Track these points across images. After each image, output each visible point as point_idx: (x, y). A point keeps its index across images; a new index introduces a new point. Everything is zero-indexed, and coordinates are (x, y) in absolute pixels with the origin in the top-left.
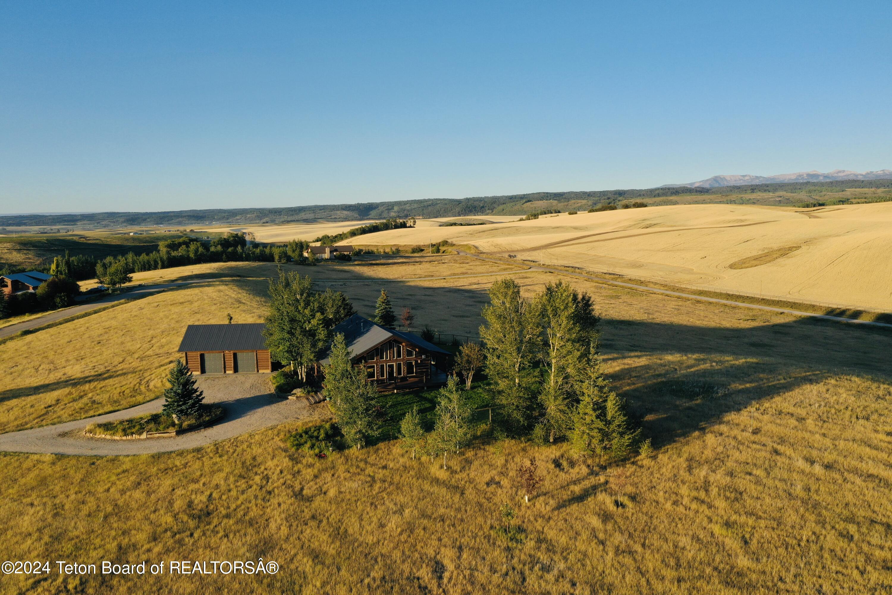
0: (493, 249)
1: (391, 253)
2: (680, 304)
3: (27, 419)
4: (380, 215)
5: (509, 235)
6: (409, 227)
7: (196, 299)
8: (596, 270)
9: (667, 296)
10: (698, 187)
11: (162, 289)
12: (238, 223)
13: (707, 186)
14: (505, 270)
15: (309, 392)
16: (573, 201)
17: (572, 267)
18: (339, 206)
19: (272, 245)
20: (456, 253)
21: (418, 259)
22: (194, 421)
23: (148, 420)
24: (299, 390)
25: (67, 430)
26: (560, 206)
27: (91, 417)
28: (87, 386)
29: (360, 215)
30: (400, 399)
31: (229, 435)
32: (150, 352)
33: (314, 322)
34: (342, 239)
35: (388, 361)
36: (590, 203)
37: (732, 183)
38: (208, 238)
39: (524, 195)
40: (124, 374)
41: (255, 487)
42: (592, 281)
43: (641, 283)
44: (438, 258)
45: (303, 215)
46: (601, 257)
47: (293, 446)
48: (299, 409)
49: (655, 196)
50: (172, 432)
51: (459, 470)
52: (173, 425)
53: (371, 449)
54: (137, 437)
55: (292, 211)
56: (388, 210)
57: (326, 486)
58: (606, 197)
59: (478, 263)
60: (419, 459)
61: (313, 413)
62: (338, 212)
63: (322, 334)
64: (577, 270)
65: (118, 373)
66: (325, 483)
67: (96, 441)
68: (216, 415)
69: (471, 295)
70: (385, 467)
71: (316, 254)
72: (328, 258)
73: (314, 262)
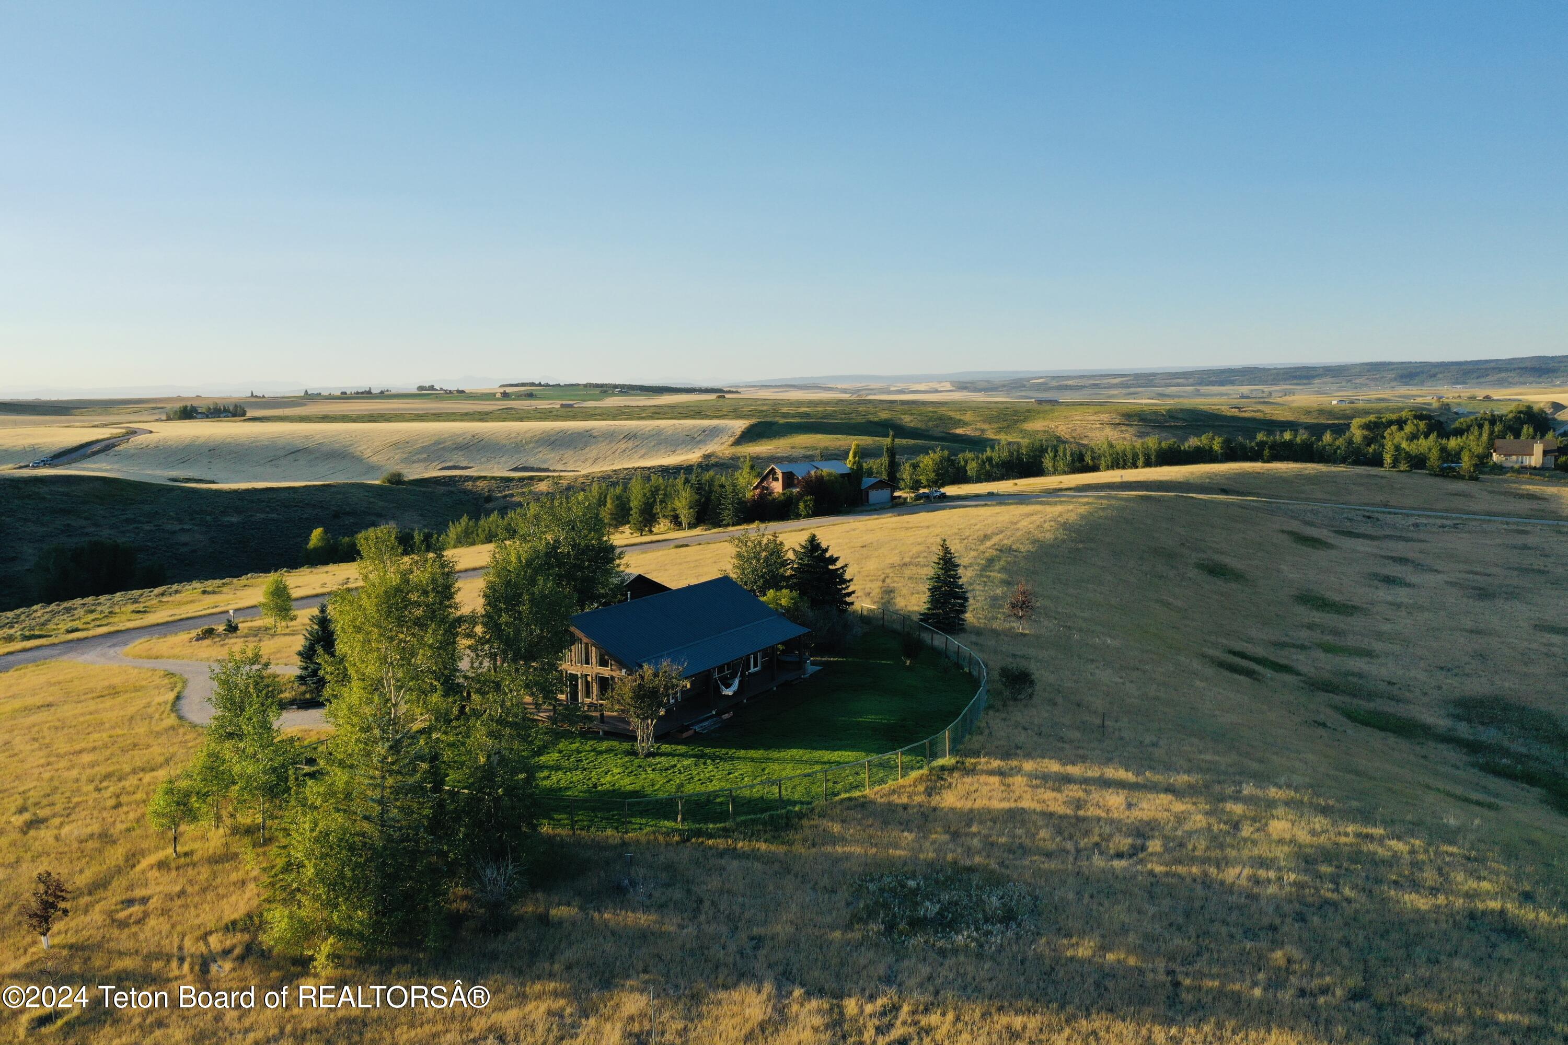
35: (569, 668)
71: (1507, 455)
72: (1538, 466)
73: (1474, 472)
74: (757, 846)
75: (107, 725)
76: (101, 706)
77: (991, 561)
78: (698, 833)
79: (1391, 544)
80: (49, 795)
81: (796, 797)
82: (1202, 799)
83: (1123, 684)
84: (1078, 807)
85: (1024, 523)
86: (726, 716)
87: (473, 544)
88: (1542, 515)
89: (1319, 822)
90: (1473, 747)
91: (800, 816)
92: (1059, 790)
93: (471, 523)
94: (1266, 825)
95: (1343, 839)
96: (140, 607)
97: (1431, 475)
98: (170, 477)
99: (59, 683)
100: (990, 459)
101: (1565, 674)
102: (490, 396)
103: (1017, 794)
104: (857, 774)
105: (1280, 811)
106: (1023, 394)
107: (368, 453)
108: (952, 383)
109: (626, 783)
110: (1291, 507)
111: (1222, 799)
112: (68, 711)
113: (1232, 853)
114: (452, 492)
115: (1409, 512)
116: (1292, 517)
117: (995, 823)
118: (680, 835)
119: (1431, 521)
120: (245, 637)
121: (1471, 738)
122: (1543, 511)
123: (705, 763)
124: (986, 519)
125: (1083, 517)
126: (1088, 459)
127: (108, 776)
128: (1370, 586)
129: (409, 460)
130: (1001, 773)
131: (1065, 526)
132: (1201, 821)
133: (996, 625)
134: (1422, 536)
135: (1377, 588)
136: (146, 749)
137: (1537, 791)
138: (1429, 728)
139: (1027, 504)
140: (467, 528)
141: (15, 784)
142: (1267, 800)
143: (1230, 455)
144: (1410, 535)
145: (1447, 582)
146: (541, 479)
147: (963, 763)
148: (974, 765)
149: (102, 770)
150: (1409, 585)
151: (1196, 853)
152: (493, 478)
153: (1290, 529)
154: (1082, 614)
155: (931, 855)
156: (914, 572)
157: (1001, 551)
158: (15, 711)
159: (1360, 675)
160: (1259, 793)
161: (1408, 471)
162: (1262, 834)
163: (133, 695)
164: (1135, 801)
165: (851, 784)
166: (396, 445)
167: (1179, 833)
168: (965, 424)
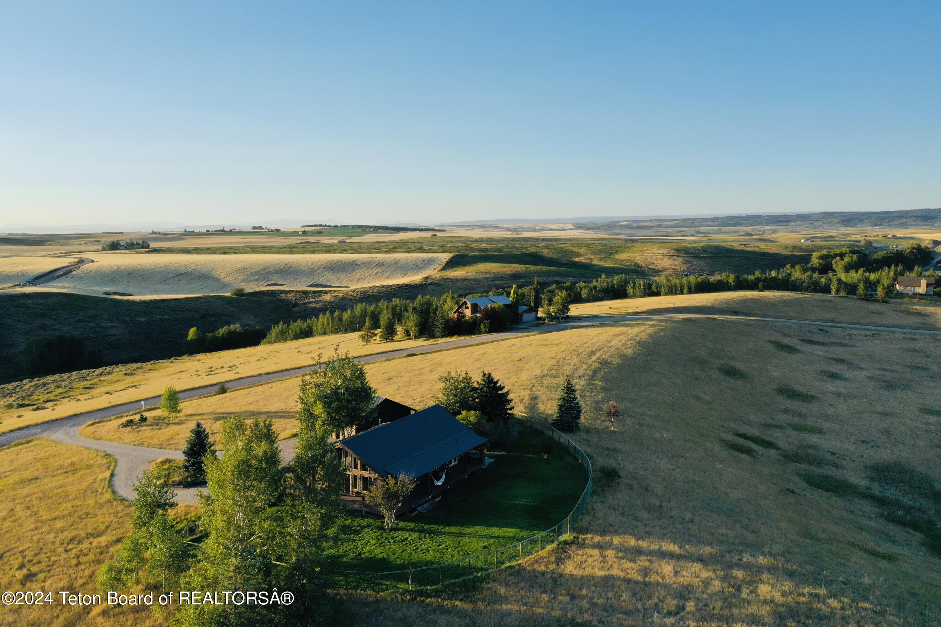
71: (905, 286)
72: (923, 293)
73: (885, 298)
74: (456, 604)
75: (71, 497)
76: (66, 480)
77: (595, 372)
78: (421, 593)
79: (834, 349)
80: (37, 555)
81: (479, 564)
82: (718, 567)
83: (673, 470)
84: (646, 575)
85: (615, 342)
86: (437, 500)
87: (286, 340)
88: (925, 326)
89: (788, 585)
90: (881, 501)
91: (482, 580)
92: (633, 560)
93: (284, 326)
94: (756, 588)
95: (802, 599)
96: (87, 384)
97: (859, 299)
98: (105, 292)
99: (42, 459)
100: (595, 287)
101: (938, 446)
102: (295, 234)
103: (610, 563)
104: (515, 546)
105: (765, 576)
106: (615, 231)
107: (223, 275)
108: (573, 224)
109: (379, 553)
110: (775, 324)
111: (731, 567)
112: (48, 484)
113: (735, 611)
114: (273, 301)
115: (846, 325)
116: (776, 331)
117: (596, 587)
118: (410, 595)
119: (859, 332)
120: (151, 425)
121: (880, 494)
122: (925, 324)
123: (425, 537)
124: (593, 338)
125: (651, 336)
126: (654, 288)
127: (72, 540)
128: (821, 380)
129: (246, 281)
130: (599, 546)
131: (640, 344)
132: (718, 586)
133: (598, 424)
134: (853, 342)
135: (826, 382)
136: (94, 517)
137: (919, 536)
138: (856, 488)
139: (618, 326)
140: (282, 330)
141: (17, 544)
142: (757, 567)
143: (740, 286)
144: (845, 342)
145: (867, 377)
146: (326, 292)
147: (578, 538)
148: (584, 540)
149: (68, 535)
150: (845, 379)
151: (715, 612)
152: (298, 291)
153: (774, 340)
154: (649, 413)
155: (559, 613)
156: (549, 382)
157: (601, 363)
158: (16, 483)
159: (814, 447)
160: (753, 560)
161: (846, 297)
162: (754, 595)
163: (85, 471)
164: (679, 570)
165: (511, 554)
166: (239, 270)
167: (705, 596)
168: (581, 255)
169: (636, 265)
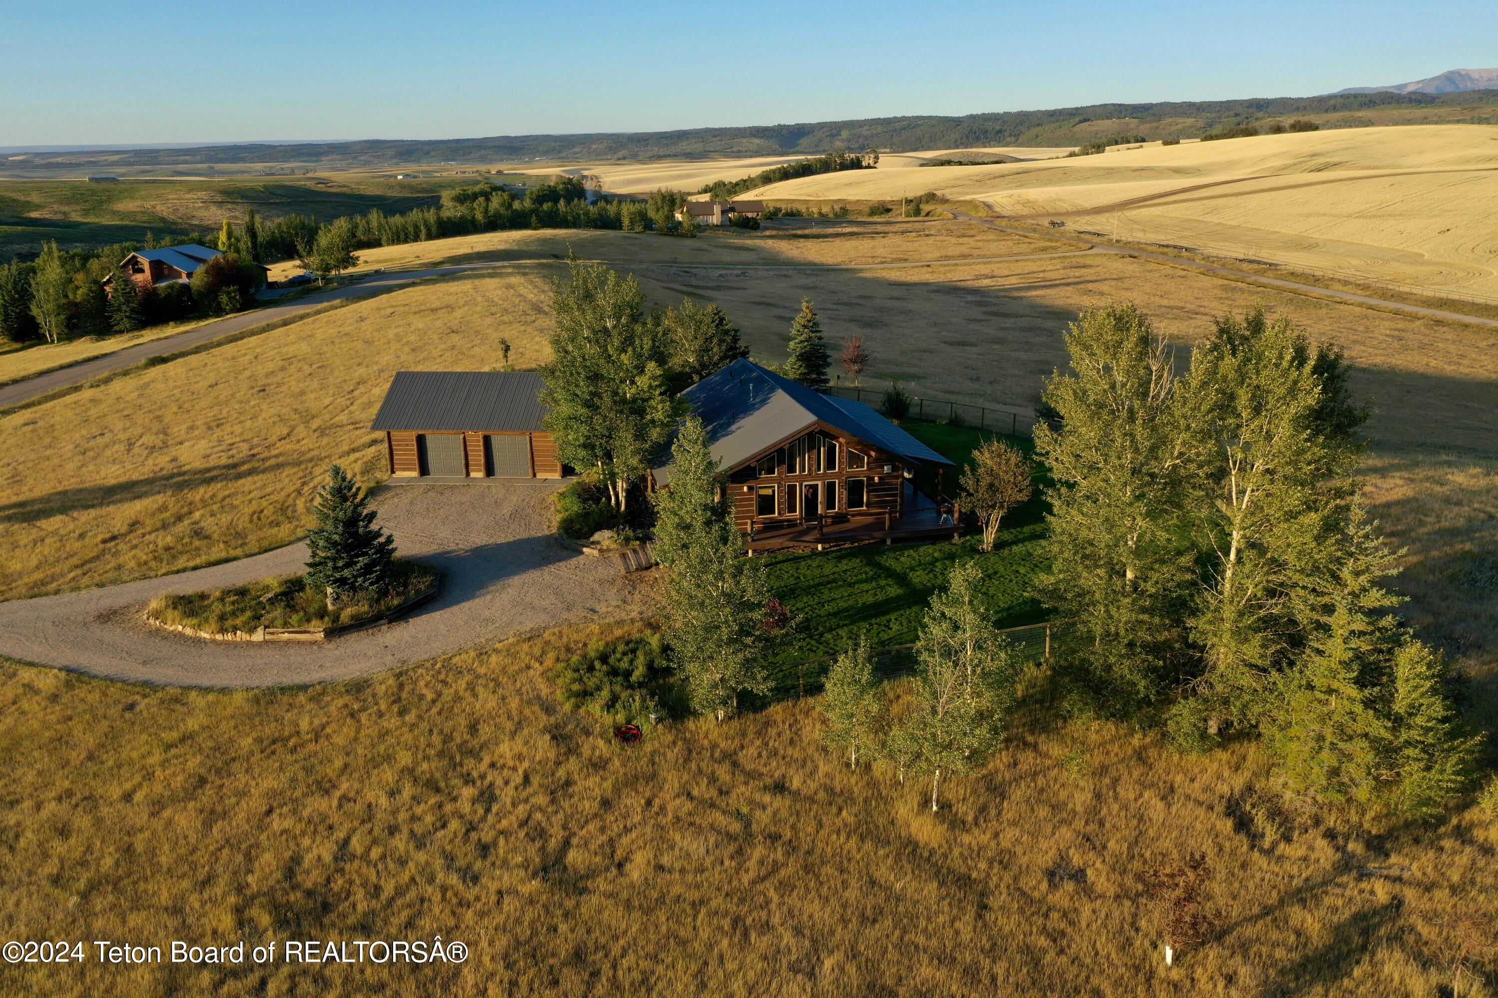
0: (1020, 210)
1: (831, 215)
2: (1400, 326)
3: (57, 569)
4: (817, 146)
5: (1050, 183)
6: (866, 167)
7: (462, 302)
8: (1223, 253)
9: (1371, 308)
10: (1414, 93)
11: (411, 281)
12: (575, 158)
13: (1431, 90)
14: (1043, 250)
15: (627, 540)
16: (1169, 120)
17: (1175, 247)
18: (745, 129)
19: (622, 198)
20: (951, 216)
21: (880, 228)
22: (366, 608)
23: (276, 596)
24: (606, 534)
25: (119, 602)
26: (1144, 129)
27: (178, 572)
28: (200, 493)
29: (781, 146)
30: (829, 569)
31: (439, 648)
32: (343, 418)
33: (642, 382)
34: (747, 189)
35: (805, 478)
36: (1201, 123)
37: (1482, 85)
38: (524, 185)
39: (1077, 109)
40: (279, 466)
41: (454, 825)
42: (1215, 275)
43: (1316, 280)
44: (918, 226)
45: (684, 146)
46: (1231, 227)
47: (568, 698)
48: (601, 582)
49: (1326, 111)
50: (317, 631)
51: (970, 818)
52: (322, 614)
53: (751, 722)
54: (246, 637)
55: (666, 138)
56: (831, 136)
57: (625, 840)
58: (1232, 113)
59: (992, 237)
60: (868, 767)
61: (629, 597)
62: (745, 140)
63: (659, 410)
64: (1184, 253)
65: (267, 464)
66: (627, 830)
67: (164, 638)
68: (417, 592)
69: (978, 299)
70: (779, 788)
72: (718, 224)
73: (693, 230)
97: (661, 234)
161: (643, 232)
168: (38, 207)
169: (163, 220)
